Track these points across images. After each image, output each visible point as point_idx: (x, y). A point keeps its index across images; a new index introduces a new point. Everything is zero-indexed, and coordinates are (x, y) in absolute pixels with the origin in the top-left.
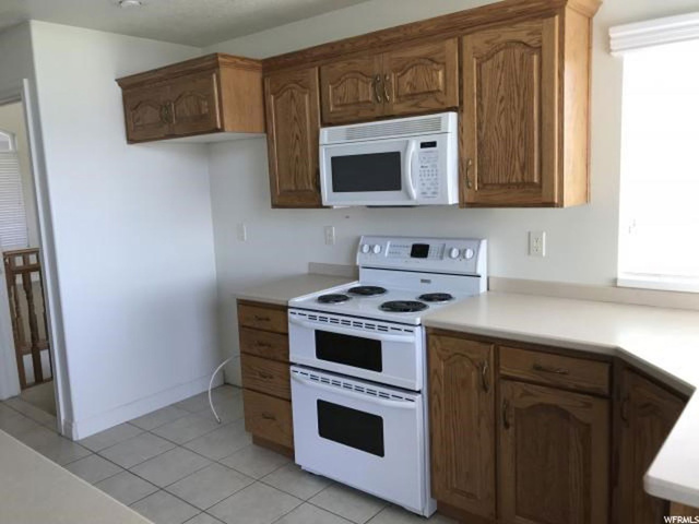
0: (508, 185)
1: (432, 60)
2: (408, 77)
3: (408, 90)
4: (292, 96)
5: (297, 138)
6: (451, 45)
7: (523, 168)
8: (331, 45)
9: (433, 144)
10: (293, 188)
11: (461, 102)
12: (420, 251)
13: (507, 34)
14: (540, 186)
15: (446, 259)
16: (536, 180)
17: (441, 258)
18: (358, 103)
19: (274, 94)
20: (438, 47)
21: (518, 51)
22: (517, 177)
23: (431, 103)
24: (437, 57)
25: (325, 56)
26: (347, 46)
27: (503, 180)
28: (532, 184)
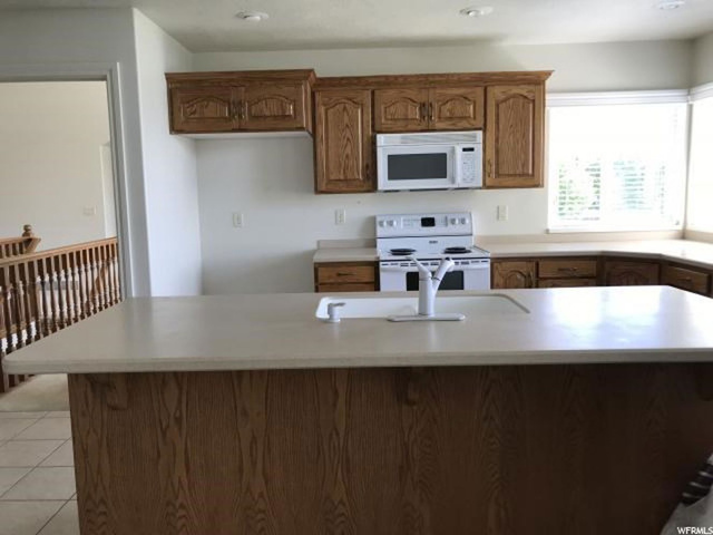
0: (515, 175)
1: (466, 98)
2: (448, 106)
3: (448, 114)
4: (345, 108)
5: (348, 139)
6: (480, 91)
7: (523, 166)
8: (387, 77)
9: (472, 149)
10: (342, 178)
11: (485, 125)
12: (428, 222)
13: (515, 90)
14: (533, 175)
15: (450, 225)
16: (530, 172)
17: (447, 225)
18: (407, 119)
19: (325, 105)
20: (469, 90)
21: (521, 100)
22: (519, 171)
23: (464, 124)
24: (469, 97)
25: (378, 83)
26: (401, 80)
27: (511, 172)
28: (528, 175)
